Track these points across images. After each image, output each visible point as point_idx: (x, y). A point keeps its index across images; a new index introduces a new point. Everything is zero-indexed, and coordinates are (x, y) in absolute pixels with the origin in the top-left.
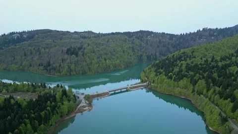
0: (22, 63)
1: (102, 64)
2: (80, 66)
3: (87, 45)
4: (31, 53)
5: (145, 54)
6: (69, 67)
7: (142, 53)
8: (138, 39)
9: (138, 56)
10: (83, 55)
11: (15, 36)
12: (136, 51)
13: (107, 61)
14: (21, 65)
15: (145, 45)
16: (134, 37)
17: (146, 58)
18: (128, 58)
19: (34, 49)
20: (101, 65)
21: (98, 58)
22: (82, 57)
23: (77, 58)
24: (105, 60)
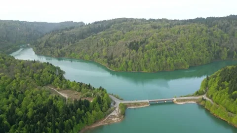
0: (94, 53)
1: (162, 61)
2: (137, 63)
3: (151, 38)
4: (102, 45)
5: (225, 49)
6: (127, 63)
7: (221, 48)
8: (221, 28)
9: (214, 53)
10: (143, 51)
11: (97, 25)
12: (213, 45)
13: (168, 59)
14: (92, 56)
15: (228, 37)
16: (216, 26)
17: (226, 54)
18: (197, 55)
19: (105, 41)
20: (159, 62)
21: (159, 54)
22: (142, 54)
23: (136, 54)
24: (167, 56)
